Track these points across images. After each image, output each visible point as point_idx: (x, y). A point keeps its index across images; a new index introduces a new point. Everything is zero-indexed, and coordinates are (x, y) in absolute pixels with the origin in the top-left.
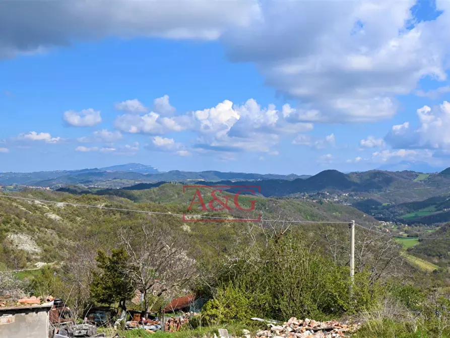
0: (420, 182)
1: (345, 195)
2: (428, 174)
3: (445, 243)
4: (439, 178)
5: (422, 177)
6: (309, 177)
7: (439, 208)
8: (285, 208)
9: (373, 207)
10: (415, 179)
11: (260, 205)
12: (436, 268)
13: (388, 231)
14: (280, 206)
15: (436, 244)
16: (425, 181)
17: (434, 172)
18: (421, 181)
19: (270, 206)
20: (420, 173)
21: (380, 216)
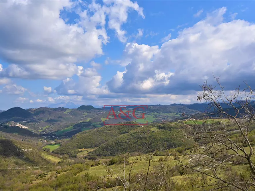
0: (67, 113)
1: (24, 122)
2: (71, 109)
3: (71, 146)
4: (77, 111)
5: (68, 111)
6: (3, 112)
7: (75, 127)
9: (41, 128)
10: (64, 112)
13: (46, 141)
15: (67, 147)
16: (70, 113)
17: (74, 108)
20: (67, 109)
21: (43, 133)
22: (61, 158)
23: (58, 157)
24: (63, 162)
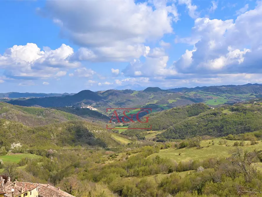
1: (94, 104)
2: (138, 91)
4: (143, 93)
5: (134, 93)
8: (55, 114)
10: (131, 94)
11: (40, 112)
12: (129, 142)
14: (52, 113)
16: (136, 95)
17: (141, 90)
18: (134, 95)
19: (46, 112)
20: (134, 91)
22: (130, 140)
23: (127, 139)
24: (132, 143)
